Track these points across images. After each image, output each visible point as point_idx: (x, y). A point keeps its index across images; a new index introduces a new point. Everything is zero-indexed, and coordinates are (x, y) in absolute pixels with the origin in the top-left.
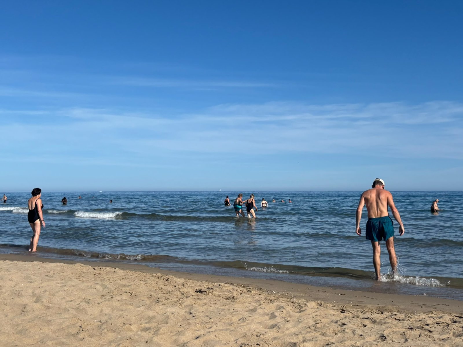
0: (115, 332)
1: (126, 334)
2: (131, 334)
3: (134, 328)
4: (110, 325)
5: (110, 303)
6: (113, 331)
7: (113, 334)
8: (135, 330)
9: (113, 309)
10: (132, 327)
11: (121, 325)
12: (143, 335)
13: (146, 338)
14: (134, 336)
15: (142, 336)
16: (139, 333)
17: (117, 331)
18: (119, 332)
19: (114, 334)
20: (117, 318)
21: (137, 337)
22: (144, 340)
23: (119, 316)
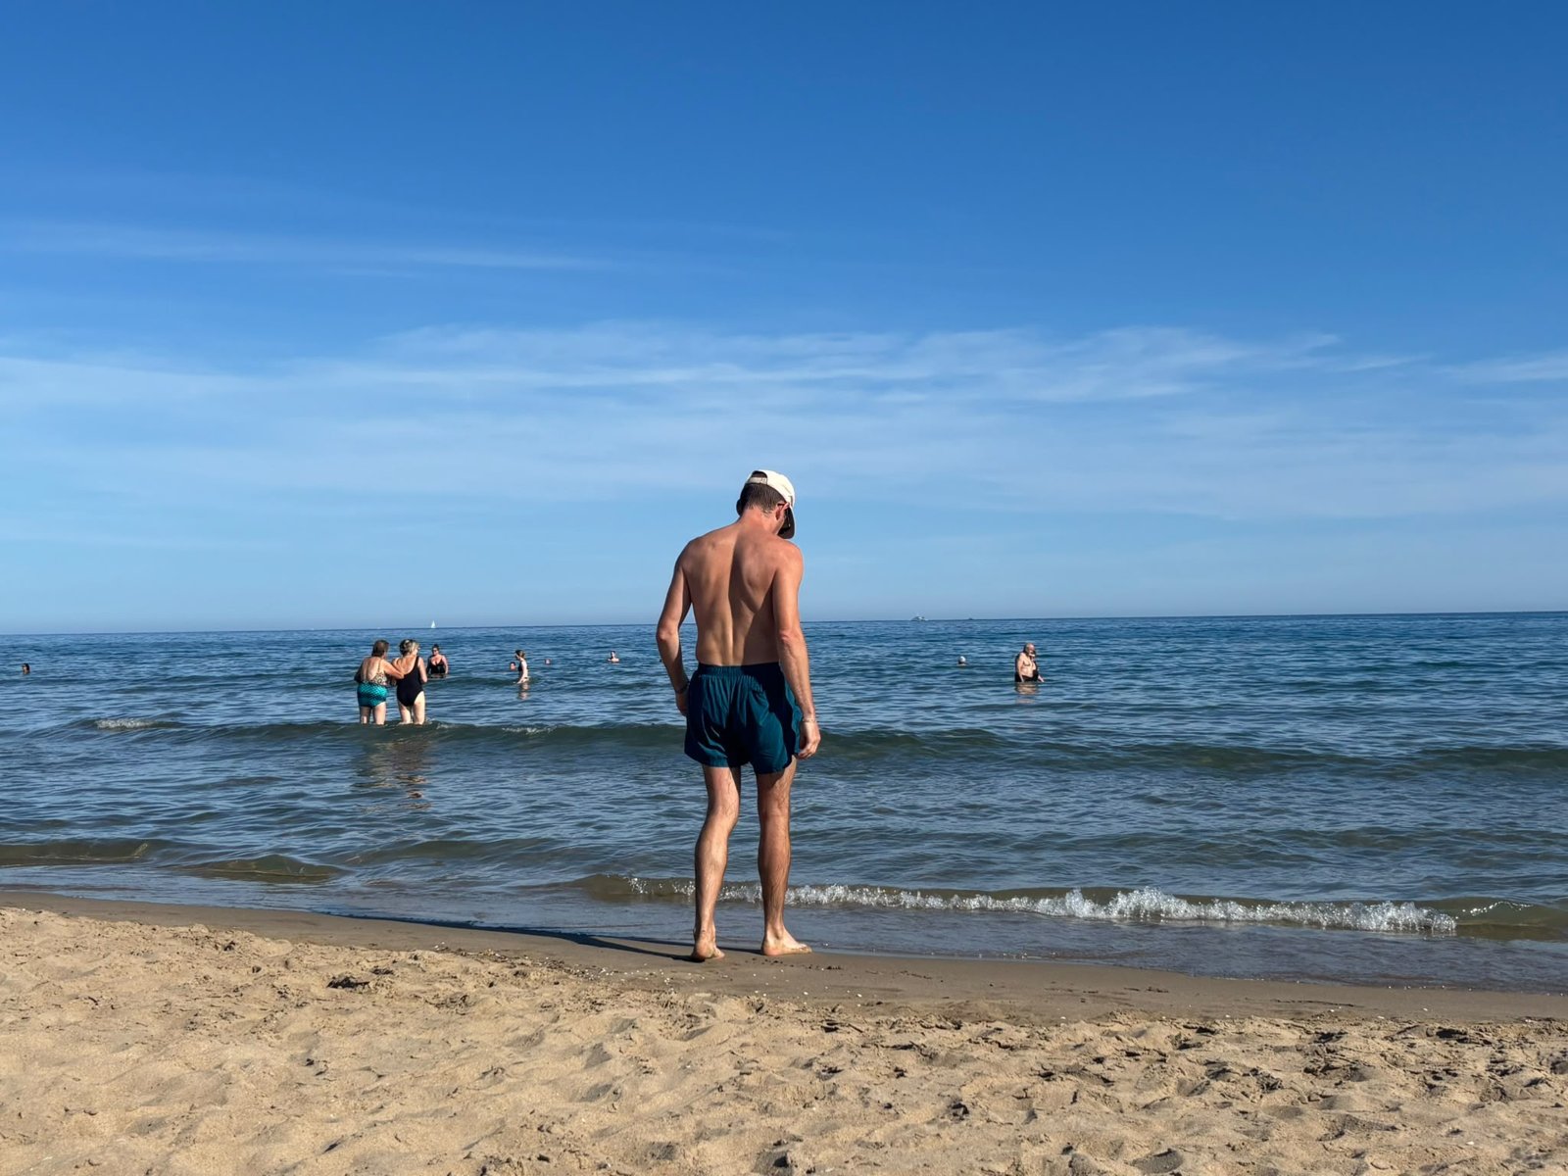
0: (31, 1143)
1: (73, 1147)
2: (93, 1145)
3: (104, 1123)
4: (15, 1119)
5: (15, 1037)
6: (26, 1140)
7: (21, 1151)
8: (108, 1131)
9: (29, 1058)
10: (94, 1120)
11: (55, 1117)
12: (133, 1147)
13: (146, 1157)
14: (103, 1153)
15: (134, 1152)
16: (123, 1140)
17: (40, 1138)
18: (48, 1143)
19: (27, 1149)
20: (41, 1090)
21: (114, 1158)
22: (137, 1166)
23: (48, 1082)
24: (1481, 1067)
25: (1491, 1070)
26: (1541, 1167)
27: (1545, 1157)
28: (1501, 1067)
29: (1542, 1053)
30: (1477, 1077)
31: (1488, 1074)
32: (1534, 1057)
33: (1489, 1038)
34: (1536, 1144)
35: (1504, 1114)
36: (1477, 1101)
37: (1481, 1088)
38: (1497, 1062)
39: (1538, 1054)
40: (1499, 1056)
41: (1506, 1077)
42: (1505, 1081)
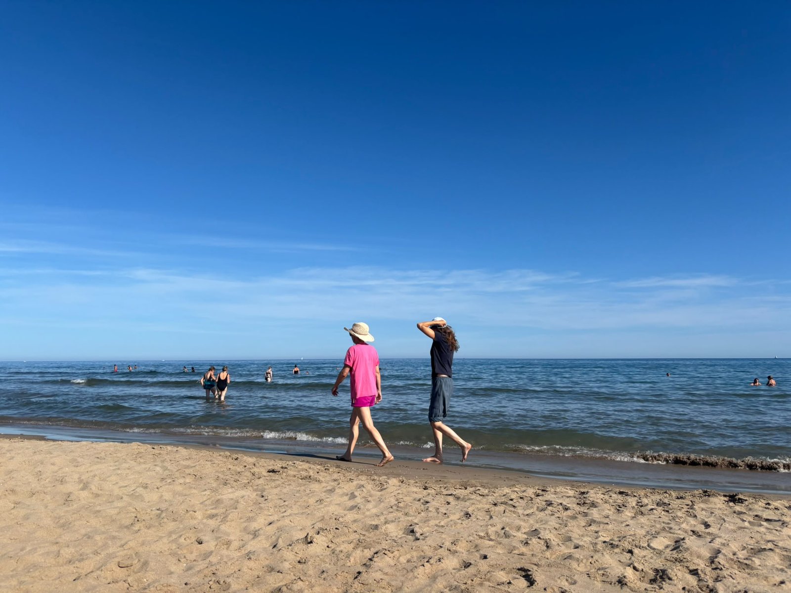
0: (176, 521)
1: (189, 522)
2: (195, 522)
3: (199, 515)
4: (171, 513)
5: (171, 487)
6: (174, 520)
7: (173, 523)
8: (200, 517)
9: (175, 494)
10: (196, 514)
11: (183, 513)
12: (209, 523)
13: (212, 526)
14: (198, 525)
15: (208, 524)
16: (205, 521)
17: (179, 519)
18: (181, 521)
19: (175, 523)
20: (179, 504)
21: (202, 526)
22: (209, 529)
23: (181, 502)
24: (634, 504)
25: (637, 505)
26: (656, 537)
27: (658, 534)
28: (640, 504)
29: (654, 500)
30: (633, 507)
31: (637, 506)
32: (651, 501)
33: (635, 495)
34: (654, 530)
35: (642, 520)
36: (634, 515)
37: (635, 511)
38: (639, 502)
39: (652, 500)
40: (639, 501)
41: (642, 508)
42: (642, 509)
